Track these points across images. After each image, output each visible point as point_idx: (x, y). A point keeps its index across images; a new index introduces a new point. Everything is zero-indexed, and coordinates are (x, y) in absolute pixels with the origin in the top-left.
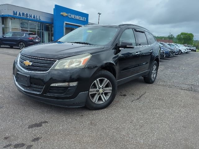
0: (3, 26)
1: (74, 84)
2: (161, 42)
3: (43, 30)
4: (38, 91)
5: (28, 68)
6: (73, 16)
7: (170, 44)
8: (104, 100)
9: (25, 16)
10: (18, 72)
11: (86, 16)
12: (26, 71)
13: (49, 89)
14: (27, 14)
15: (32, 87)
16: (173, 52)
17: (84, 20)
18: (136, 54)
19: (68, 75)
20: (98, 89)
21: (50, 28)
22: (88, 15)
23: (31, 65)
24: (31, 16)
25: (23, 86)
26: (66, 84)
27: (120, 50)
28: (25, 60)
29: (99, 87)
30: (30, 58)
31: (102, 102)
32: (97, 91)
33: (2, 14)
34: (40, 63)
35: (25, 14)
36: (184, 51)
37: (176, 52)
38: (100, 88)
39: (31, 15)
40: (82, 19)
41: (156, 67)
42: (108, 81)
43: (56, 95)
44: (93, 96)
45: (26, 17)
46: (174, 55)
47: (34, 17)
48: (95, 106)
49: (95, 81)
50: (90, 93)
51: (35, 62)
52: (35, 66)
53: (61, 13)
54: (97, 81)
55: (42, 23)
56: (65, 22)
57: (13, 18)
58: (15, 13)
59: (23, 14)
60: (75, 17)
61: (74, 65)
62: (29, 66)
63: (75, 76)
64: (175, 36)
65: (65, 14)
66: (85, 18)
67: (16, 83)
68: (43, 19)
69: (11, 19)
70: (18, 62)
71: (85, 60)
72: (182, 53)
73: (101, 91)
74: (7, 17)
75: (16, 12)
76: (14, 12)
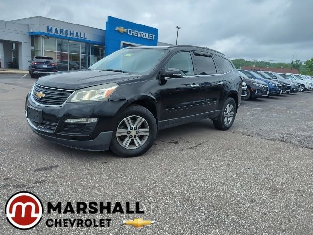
0: (33, 48)
1: (94, 121)
2: (270, 72)
3: (89, 54)
4: (51, 129)
5: (41, 100)
6: (134, 33)
7: (286, 74)
8: (137, 145)
9: (64, 33)
10: (30, 107)
11: (155, 32)
12: (38, 104)
13: (63, 127)
14: (67, 31)
15: (45, 124)
16: (285, 87)
17: (152, 38)
18: (193, 86)
19: (87, 111)
20: (129, 130)
21: (100, 51)
22: (157, 30)
23: (44, 96)
24: (73, 34)
25: (36, 124)
26: (83, 120)
27: (166, 81)
28: (38, 91)
29: (131, 127)
30: (43, 88)
31: (135, 148)
32: (127, 132)
33: (32, 31)
34: (55, 95)
35: (64, 30)
36: (310, 86)
37: (293, 87)
38: (131, 129)
39: (72, 32)
40: (148, 37)
41: (232, 107)
42: (144, 120)
43: (71, 134)
44: (122, 138)
45: (66, 35)
46: (288, 92)
47: (77, 35)
48: (124, 151)
49: (125, 119)
50: (118, 135)
51: (49, 94)
52: (49, 99)
53: (117, 29)
54: (127, 119)
55: (88, 43)
56: (123, 42)
57: (47, 36)
58: (49, 30)
59: (62, 31)
60: (137, 34)
61: (96, 98)
62: (42, 98)
63: (96, 111)
64: (303, 62)
65: (122, 30)
66: (153, 35)
67: (29, 120)
68: (90, 38)
69: (44, 38)
70: (32, 94)
71: (108, 91)
72: (305, 89)
73: (133, 132)
74: (38, 35)
75: (52, 28)
76: (48, 27)
